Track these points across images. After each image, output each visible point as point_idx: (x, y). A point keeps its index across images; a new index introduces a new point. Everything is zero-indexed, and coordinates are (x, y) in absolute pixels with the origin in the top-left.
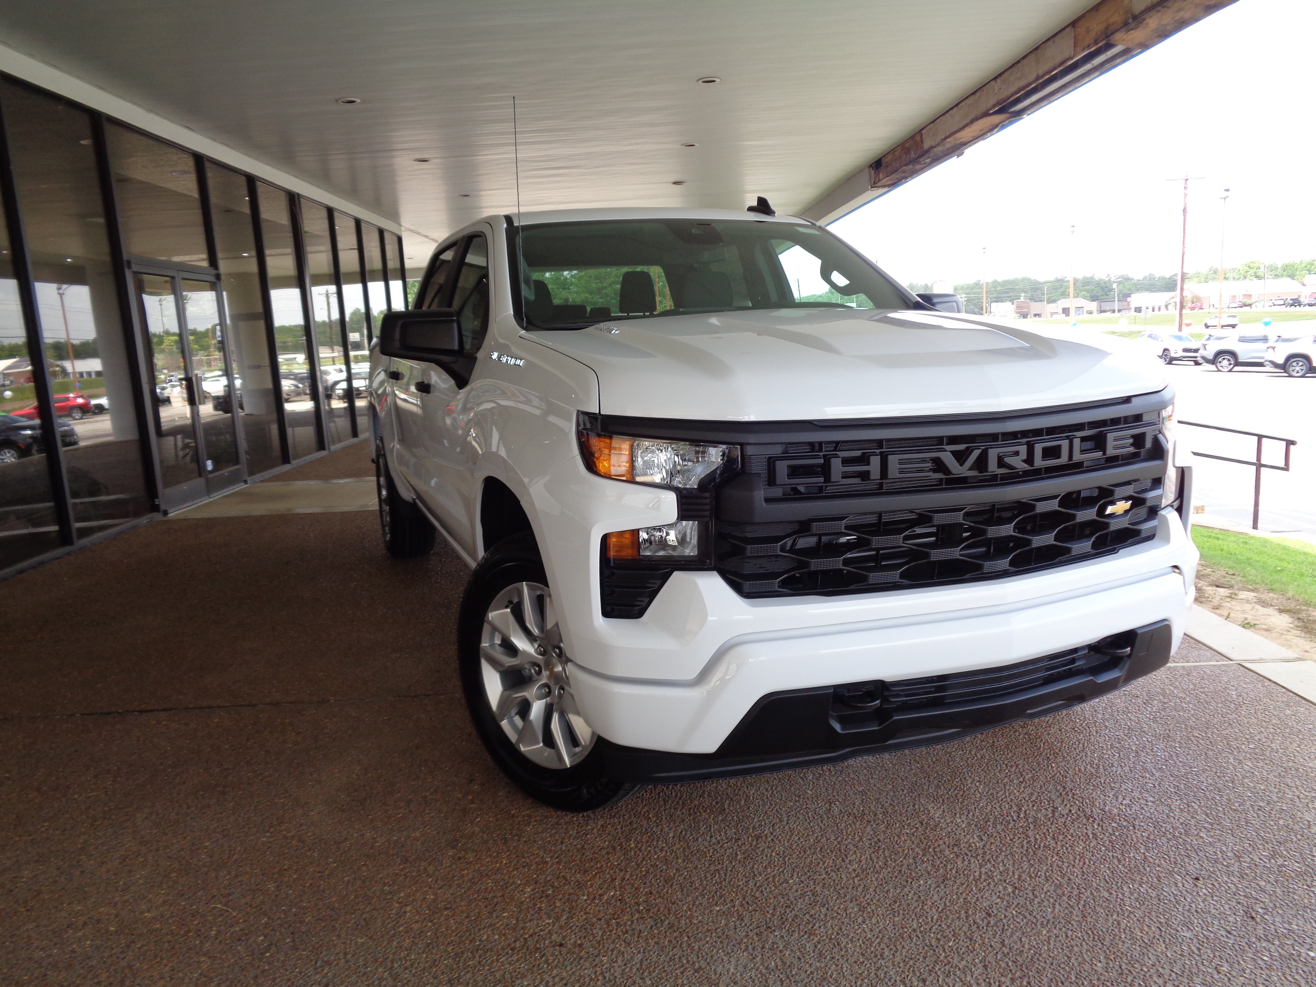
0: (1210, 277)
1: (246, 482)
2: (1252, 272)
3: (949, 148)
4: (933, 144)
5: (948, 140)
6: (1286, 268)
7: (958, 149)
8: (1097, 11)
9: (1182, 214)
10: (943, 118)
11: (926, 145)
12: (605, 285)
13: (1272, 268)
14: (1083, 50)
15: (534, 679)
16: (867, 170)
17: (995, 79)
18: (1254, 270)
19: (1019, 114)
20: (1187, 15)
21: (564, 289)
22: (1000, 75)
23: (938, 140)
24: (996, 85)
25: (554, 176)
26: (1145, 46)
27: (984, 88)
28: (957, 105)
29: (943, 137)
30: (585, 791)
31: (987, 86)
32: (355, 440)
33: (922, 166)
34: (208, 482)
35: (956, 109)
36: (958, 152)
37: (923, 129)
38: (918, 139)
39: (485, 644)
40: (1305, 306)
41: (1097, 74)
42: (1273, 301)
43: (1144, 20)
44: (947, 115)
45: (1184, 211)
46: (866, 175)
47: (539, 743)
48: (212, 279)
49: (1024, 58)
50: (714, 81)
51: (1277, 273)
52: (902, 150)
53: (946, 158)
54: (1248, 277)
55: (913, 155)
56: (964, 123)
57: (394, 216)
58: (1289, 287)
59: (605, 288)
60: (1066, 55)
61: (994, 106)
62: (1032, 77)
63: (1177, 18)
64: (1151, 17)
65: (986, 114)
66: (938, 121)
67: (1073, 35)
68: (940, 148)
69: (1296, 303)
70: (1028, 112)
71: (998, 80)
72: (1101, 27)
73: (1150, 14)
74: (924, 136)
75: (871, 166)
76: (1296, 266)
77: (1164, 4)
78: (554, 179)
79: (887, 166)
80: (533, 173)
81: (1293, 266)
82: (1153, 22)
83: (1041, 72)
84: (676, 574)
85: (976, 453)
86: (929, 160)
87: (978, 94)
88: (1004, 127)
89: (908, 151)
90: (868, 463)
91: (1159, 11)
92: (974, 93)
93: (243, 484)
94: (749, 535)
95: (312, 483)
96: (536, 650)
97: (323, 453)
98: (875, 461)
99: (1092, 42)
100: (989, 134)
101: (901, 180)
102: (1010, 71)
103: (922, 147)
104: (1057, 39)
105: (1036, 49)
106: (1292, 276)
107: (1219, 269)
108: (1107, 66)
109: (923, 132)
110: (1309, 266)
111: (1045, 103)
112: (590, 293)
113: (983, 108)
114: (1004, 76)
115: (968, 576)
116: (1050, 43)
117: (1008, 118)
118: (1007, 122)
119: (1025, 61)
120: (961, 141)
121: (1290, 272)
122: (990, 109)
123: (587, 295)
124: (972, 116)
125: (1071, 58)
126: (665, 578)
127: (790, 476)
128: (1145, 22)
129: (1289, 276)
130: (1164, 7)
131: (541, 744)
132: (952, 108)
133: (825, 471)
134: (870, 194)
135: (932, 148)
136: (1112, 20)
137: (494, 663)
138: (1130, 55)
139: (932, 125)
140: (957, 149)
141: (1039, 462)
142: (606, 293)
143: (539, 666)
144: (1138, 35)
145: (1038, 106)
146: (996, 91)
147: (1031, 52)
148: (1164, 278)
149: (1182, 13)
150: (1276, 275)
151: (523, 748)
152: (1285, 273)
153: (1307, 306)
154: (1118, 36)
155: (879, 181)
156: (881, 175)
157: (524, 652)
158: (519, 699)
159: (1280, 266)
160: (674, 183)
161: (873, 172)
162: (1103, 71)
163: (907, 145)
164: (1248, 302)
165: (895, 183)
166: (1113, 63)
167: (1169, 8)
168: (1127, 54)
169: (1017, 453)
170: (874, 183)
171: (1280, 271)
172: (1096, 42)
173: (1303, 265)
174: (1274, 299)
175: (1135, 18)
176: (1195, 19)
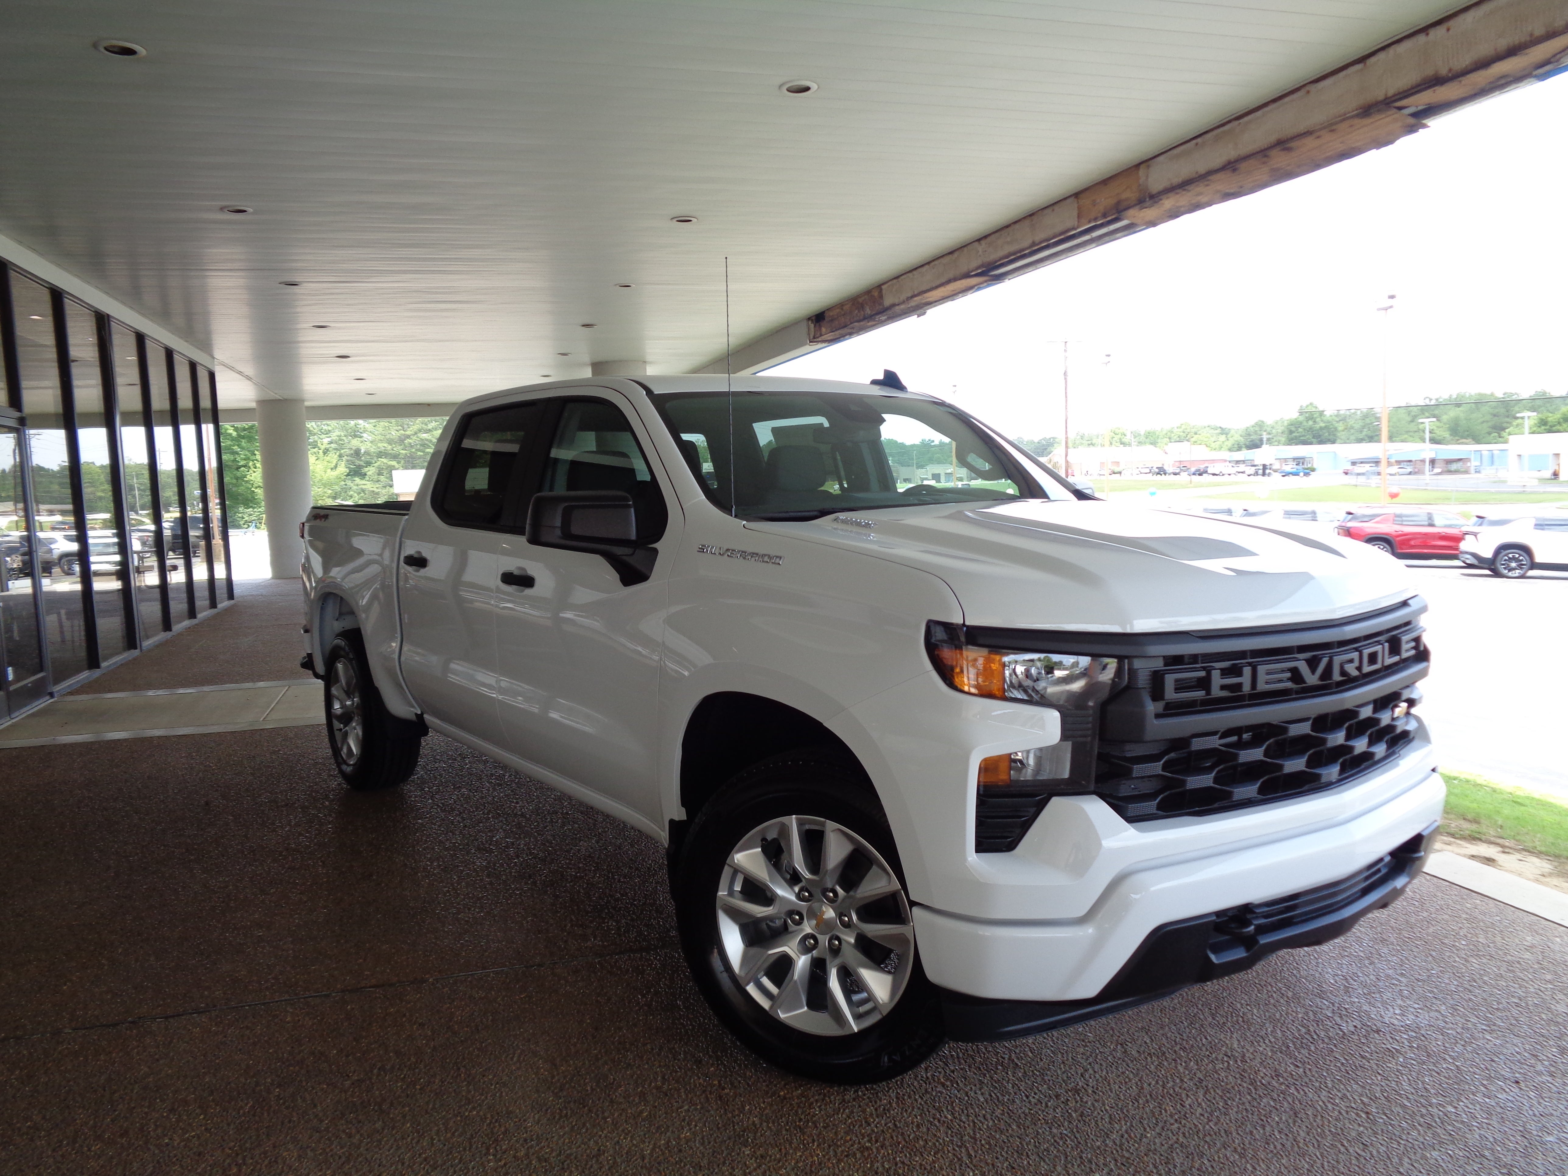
0: (1077, 442)
1: (51, 695)
2: (1117, 438)
3: (912, 307)
4: (897, 301)
5: (916, 299)
6: (1148, 435)
7: (921, 308)
8: (1106, 184)
9: (1063, 377)
10: (910, 275)
11: (887, 302)
12: (408, 433)
13: (1136, 435)
14: (1090, 222)
15: (790, 929)
16: (805, 323)
17: (979, 240)
18: (1119, 436)
19: (999, 278)
20: (1204, 199)
21: (355, 436)
22: (986, 237)
23: (903, 297)
24: (981, 247)
25: (442, 310)
26: (1153, 224)
27: (965, 249)
28: (929, 263)
29: (910, 295)
30: (886, 1059)
31: (969, 247)
32: (168, 635)
33: (874, 323)
34: (9, 695)
35: (927, 266)
36: (919, 312)
37: (883, 284)
38: (876, 294)
39: (722, 893)
40: (1169, 474)
41: (1094, 245)
42: (1140, 469)
43: (1161, 200)
44: (915, 272)
45: (1065, 374)
46: (803, 329)
47: (802, 1007)
48: (13, 423)
49: (1015, 222)
50: (690, 221)
51: (1141, 440)
52: (853, 304)
53: (903, 317)
54: (1114, 443)
55: (868, 311)
56: (938, 283)
57: (206, 346)
58: (1153, 456)
59: (408, 437)
60: (1069, 224)
61: (977, 268)
62: (1026, 243)
63: (1193, 202)
64: (1168, 198)
65: (967, 276)
66: (903, 277)
67: (1076, 206)
68: (902, 307)
69: (1161, 471)
70: (1010, 277)
71: (983, 242)
72: (1112, 201)
73: (1170, 195)
74: (884, 292)
75: (809, 319)
76: (1157, 433)
77: (1186, 188)
78: (445, 314)
79: (832, 321)
80: (424, 305)
81: (1154, 433)
82: (1168, 203)
83: (1037, 239)
84: (1055, 800)
85: (1325, 661)
86: (885, 317)
87: (956, 255)
88: (979, 289)
89: (861, 307)
90: (1240, 674)
91: (1177, 193)
92: (951, 253)
93: (48, 697)
94: (1128, 755)
95: (160, 692)
96: (798, 896)
97: (135, 653)
98: (1247, 671)
99: (1099, 215)
100: (960, 295)
101: (844, 336)
102: (997, 234)
103: (881, 304)
104: (1056, 207)
105: (1031, 215)
106: (1154, 443)
107: (1086, 435)
108: (1107, 238)
109: (883, 287)
110: (1169, 433)
111: (1030, 269)
112: (390, 444)
113: (964, 269)
114: (989, 239)
115: (1306, 788)
116: (1049, 211)
117: (986, 281)
118: (985, 284)
119: (1017, 226)
120: (928, 300)
121: (1151, 439)
122: (972, 272)
123: (385, 445)
124: (951, 275)
125: (1074, 229)
126: (1041, 806)
127: (1177, 689)
128: (1161, 202)
129: (1151, 444)
130: (1185, 190)
131: (806, 1008)
132: (922, 266)
133: (1204, 683)
134: (807, 348)
135: (894, 305)
136: (1124, 196)
137: (735, 914)
138: (1132, 230)
139: (895, 281)
140: (919, 309)
141: (1367, 669)
142: (410, 444)
143: (800, 914)
144: (1150, 213)
145: (1022, 272)
146: (980, 253)
147: (1024, 218)
148: (1032, 442)
149: (1199, 198)
150: (1139, 443)
151: (782, 1015)
152: (1148, 440)
153: (1172, 475)
154: (1131, 212)
155: (821, 335)
156: (824, 330)
157: (783, 899)
158: (776, 957)
159: (1142, 433)
160: (583, 326)
161: (812, 326)
162: (1100, 243)
163: (860, 300)
164: (1117, 470)
165: (837, 339)
166: (1112, 237)
167: (1189, 191)
168: (1131, 229)
169: (1351, 661)
170: (814, 338)
171: (1142, 439)
172: (1104, 215)
173: (1164, 432)
174: (1140, 467)
175: (1152, 197)
176: (1209, 204)
